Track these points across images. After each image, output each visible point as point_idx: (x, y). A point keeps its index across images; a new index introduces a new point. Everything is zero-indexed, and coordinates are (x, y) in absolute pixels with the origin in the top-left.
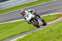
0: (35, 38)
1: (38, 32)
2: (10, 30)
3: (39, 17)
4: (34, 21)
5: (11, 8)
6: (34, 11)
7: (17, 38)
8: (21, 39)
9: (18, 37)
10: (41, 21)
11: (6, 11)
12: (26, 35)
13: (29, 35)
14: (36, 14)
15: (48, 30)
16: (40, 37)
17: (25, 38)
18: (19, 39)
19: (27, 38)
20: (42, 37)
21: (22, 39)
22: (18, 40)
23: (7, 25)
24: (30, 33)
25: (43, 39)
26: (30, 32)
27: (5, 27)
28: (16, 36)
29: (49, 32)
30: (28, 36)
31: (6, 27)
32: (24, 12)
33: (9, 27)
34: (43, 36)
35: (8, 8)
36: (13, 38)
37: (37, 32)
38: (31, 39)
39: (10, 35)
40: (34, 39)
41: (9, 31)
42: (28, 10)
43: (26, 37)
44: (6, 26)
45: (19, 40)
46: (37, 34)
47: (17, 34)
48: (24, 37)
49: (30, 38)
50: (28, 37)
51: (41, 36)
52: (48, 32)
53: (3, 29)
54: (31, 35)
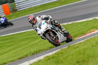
0: (73, 56)
1: (77, 46)
2: (33, 43)
3: (60, 28)
4: (50, 35)
5: (36, 8)
6: (50, 17)
7: (44, 54)
8: (51, 57)
9: (46, 53)
10: (62, 35)
11: (27, 13)
12: (59, 50)
13: (64, 51)
14: (54, 22)
15: (94, 43)
16: (80, 54)
17: (57, 56)
18: (47, 56)
19: (60, 55)
20: (84, 54)
21: (53, 57)
22: (45, 57)
23: (29, 35)
24: (64, 48)
25: (85, 56)
26: (65, 46)
27: (26, 37)
28: (43, 51)
29: (95, 46)
30: (62, 51)
31: (28, 38)
32: (34, 19)
33: (32, 38)
34: (85, 52)
35: (30, 7)
36: (38, 55)
37: (75, 46)
38: (67, 57)
39: (33, 50)
40: (71, 57)
41: (31, 44)
42: (41, 16)
43: (58, 54)
44: (27, 35)
45: (47, 59)
46: (75, 48)
47: (44, 48)
48: (56, 53)
49: (65, 56)
50: (62, 53)
51: (82, 52)
52: (93, 46)
53: (21, 40)
54: (66, 51)
